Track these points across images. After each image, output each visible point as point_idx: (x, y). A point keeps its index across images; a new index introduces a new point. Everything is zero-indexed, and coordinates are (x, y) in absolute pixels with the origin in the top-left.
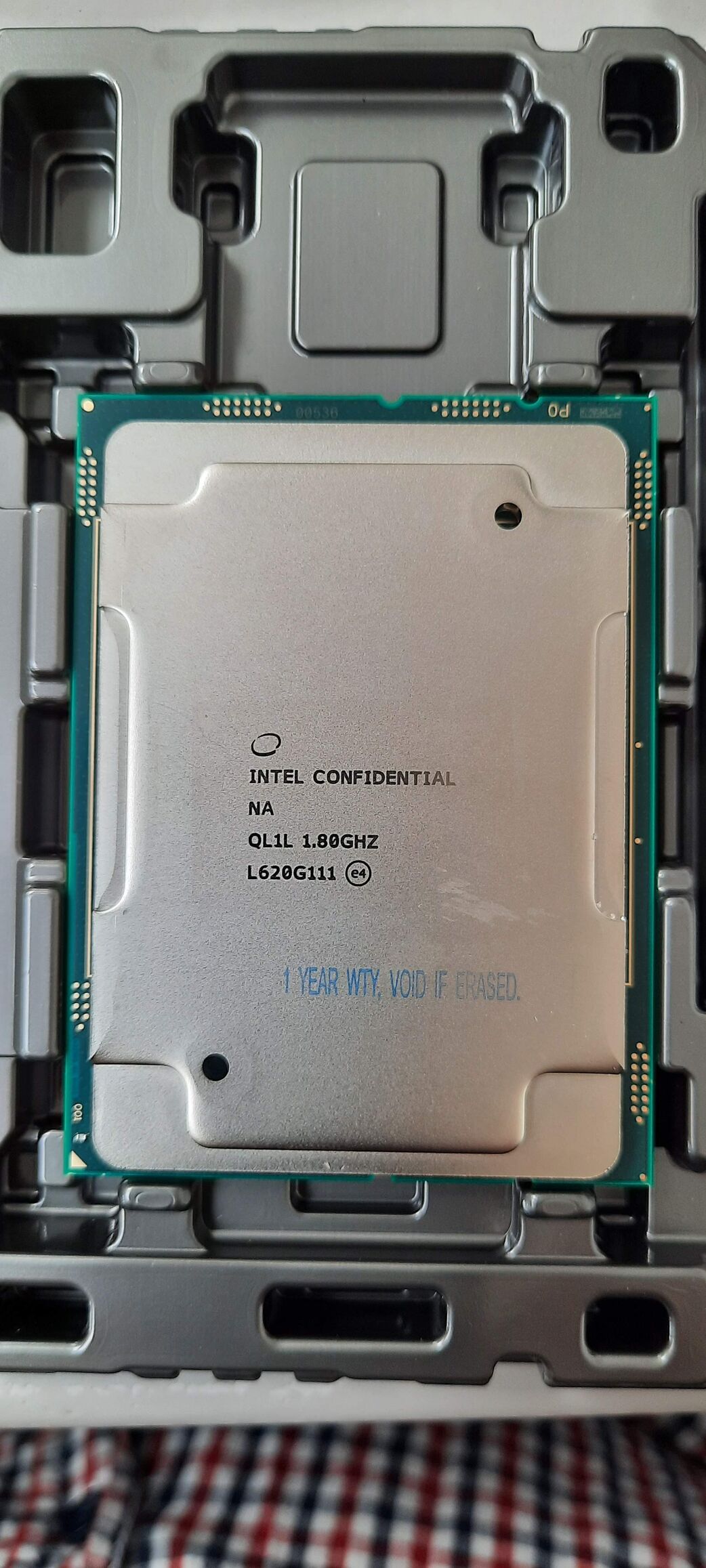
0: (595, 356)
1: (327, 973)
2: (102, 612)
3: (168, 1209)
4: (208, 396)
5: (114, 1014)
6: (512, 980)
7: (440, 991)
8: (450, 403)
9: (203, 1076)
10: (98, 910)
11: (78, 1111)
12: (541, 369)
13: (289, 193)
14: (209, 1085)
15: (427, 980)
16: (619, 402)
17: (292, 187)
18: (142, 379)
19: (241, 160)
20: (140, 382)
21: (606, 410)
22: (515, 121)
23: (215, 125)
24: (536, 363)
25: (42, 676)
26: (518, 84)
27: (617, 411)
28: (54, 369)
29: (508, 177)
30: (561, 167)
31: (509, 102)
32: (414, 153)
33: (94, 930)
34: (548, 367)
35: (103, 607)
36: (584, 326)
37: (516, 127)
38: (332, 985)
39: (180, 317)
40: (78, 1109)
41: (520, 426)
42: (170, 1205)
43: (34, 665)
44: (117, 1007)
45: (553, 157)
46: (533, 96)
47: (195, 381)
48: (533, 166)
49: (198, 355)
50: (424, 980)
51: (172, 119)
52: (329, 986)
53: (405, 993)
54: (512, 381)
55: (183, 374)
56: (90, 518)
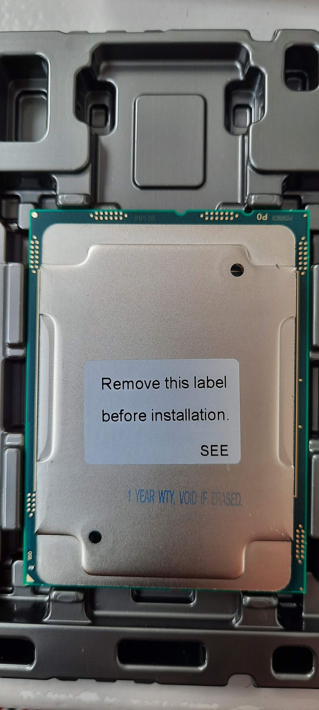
0: (279, 190)
1: (149, 492)
2: (41, 316)
3: (73, 602)
4: (93, 210)
5: (47, 511)
6: (238, 496)
7: (204, 502)
8: (209, 213)
9: (89, 541)
10: (39, 461)
11: (31, 554)
12: (253, 197)
13: (131, 110)
14: (92, 545)
15: (197, 495)
16: (291, 213)
17: (133, 107)
18: (60, 202)
19: (108, 93)
20: (59, 203)
21: (285, 217)
22: (241, 74)
23: (96, 77)
24: (251, 194)
25: (12, 346)
26: (243, 57)
27: (290, 217)
28: (19, 195)
29: (237, 100)
30: (263, 96)
31: (238, 66)
32: (192, 90)
33: (37, 471)
34: (257, 196)
35: (41, 314)
36: (274, 176)
37: (241, 77)
38: (151, 498)
39: (79, 172)
40: (30, 554)
41: (243, 225)
42: (73, 601)
43: (8, 341)
44: (48, 508)
45: (259, 91)
46: (249, 63)
47: (86, 203)
48: (250, 96)
49: (87, 190)
50: (196, 496)
51: (74, 75)
52: (150, 498)
53: (187, 502)
54: (239, 202)
55: (80, 200)
56: (36, 270)
